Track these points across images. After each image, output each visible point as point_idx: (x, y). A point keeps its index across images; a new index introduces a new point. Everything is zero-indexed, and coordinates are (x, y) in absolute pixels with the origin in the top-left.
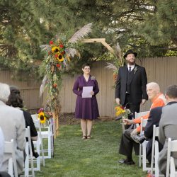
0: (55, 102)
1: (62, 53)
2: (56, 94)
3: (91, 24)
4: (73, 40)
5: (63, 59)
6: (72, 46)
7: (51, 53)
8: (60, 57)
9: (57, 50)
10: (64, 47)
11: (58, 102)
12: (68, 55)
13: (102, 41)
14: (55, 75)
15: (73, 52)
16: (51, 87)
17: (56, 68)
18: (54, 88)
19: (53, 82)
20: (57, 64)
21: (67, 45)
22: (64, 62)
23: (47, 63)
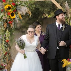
2: (8, 49)
5: (15, 16)
6: (23, 3)
9: (9, 8)
10: (16, 5)
11: (10, 57)
12: (20, 13)
14: (7, 31)
18: (6, 43)
19: (5, 38)
20: (10, 21)
21: (19, 3)
22: (16, 19)
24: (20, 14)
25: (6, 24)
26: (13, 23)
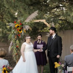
0: (17, 56)
1: (21, 28)
4: (27, 21)
5: (22, 31)
6: (27, 24)
7: (15, 28)
8: (20, 30)
9: (18, 27)
10: (22, 25)
13: (44, 21)
15: (27, 27)
16: (15, 48)
17: (18, 36)
20: (19, 34)
22: (22, 33)
23: (12, 34)
24: (24, 30)
25: (16, 36)
26: (21, 35)
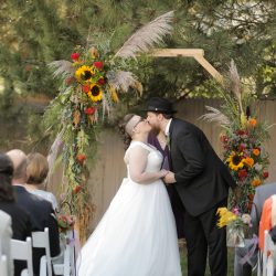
0: (80, 196)
1: (100, 82)
3: (170, 13)
4: (127, 52)
5: (101, 96)
6: (124, 64)
7: (73, 81)
8: (95, 91)
9: (88, 75)
10: (106, 68)
12: (114, 87)
13: (197, 54)
14: (82, 133)
15: (125, 80)
16: (72, 162)
17: (85, 115)
18: (79, 162)
19: (76, 149)
20: (88, 107)
21: (112, 63)
22: (104, 103)
23: (63, 105)
24: (113, 89)
25: (78, 114)
26: (96, 112)
